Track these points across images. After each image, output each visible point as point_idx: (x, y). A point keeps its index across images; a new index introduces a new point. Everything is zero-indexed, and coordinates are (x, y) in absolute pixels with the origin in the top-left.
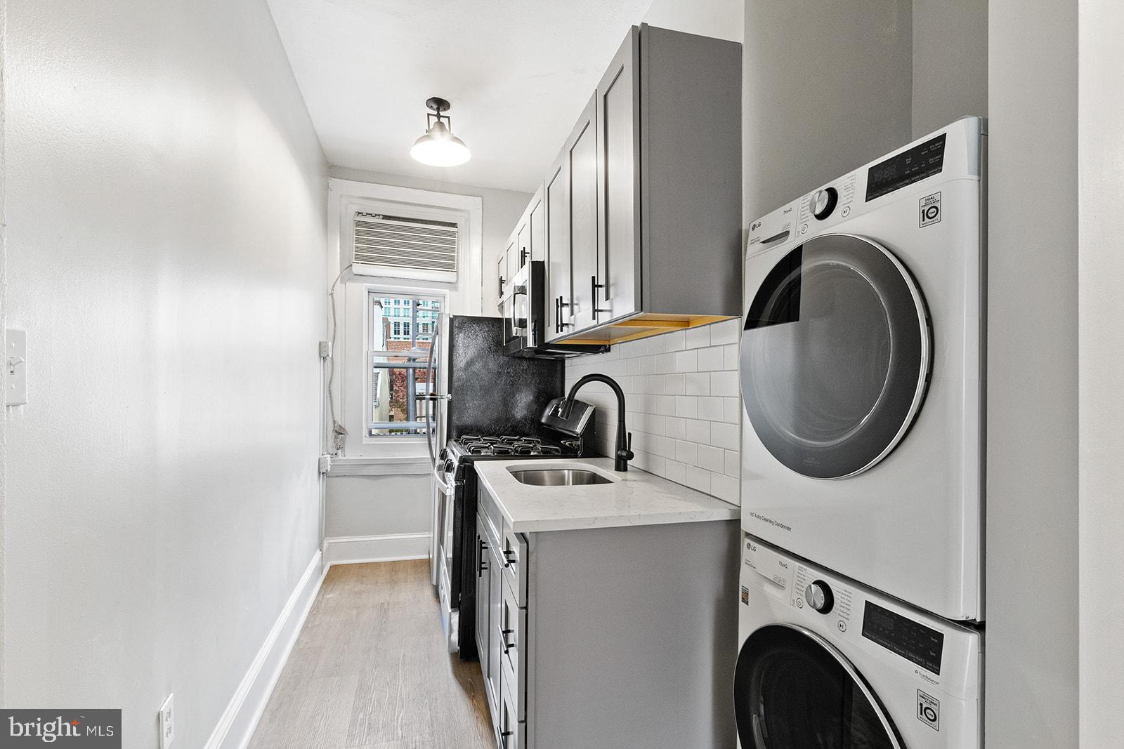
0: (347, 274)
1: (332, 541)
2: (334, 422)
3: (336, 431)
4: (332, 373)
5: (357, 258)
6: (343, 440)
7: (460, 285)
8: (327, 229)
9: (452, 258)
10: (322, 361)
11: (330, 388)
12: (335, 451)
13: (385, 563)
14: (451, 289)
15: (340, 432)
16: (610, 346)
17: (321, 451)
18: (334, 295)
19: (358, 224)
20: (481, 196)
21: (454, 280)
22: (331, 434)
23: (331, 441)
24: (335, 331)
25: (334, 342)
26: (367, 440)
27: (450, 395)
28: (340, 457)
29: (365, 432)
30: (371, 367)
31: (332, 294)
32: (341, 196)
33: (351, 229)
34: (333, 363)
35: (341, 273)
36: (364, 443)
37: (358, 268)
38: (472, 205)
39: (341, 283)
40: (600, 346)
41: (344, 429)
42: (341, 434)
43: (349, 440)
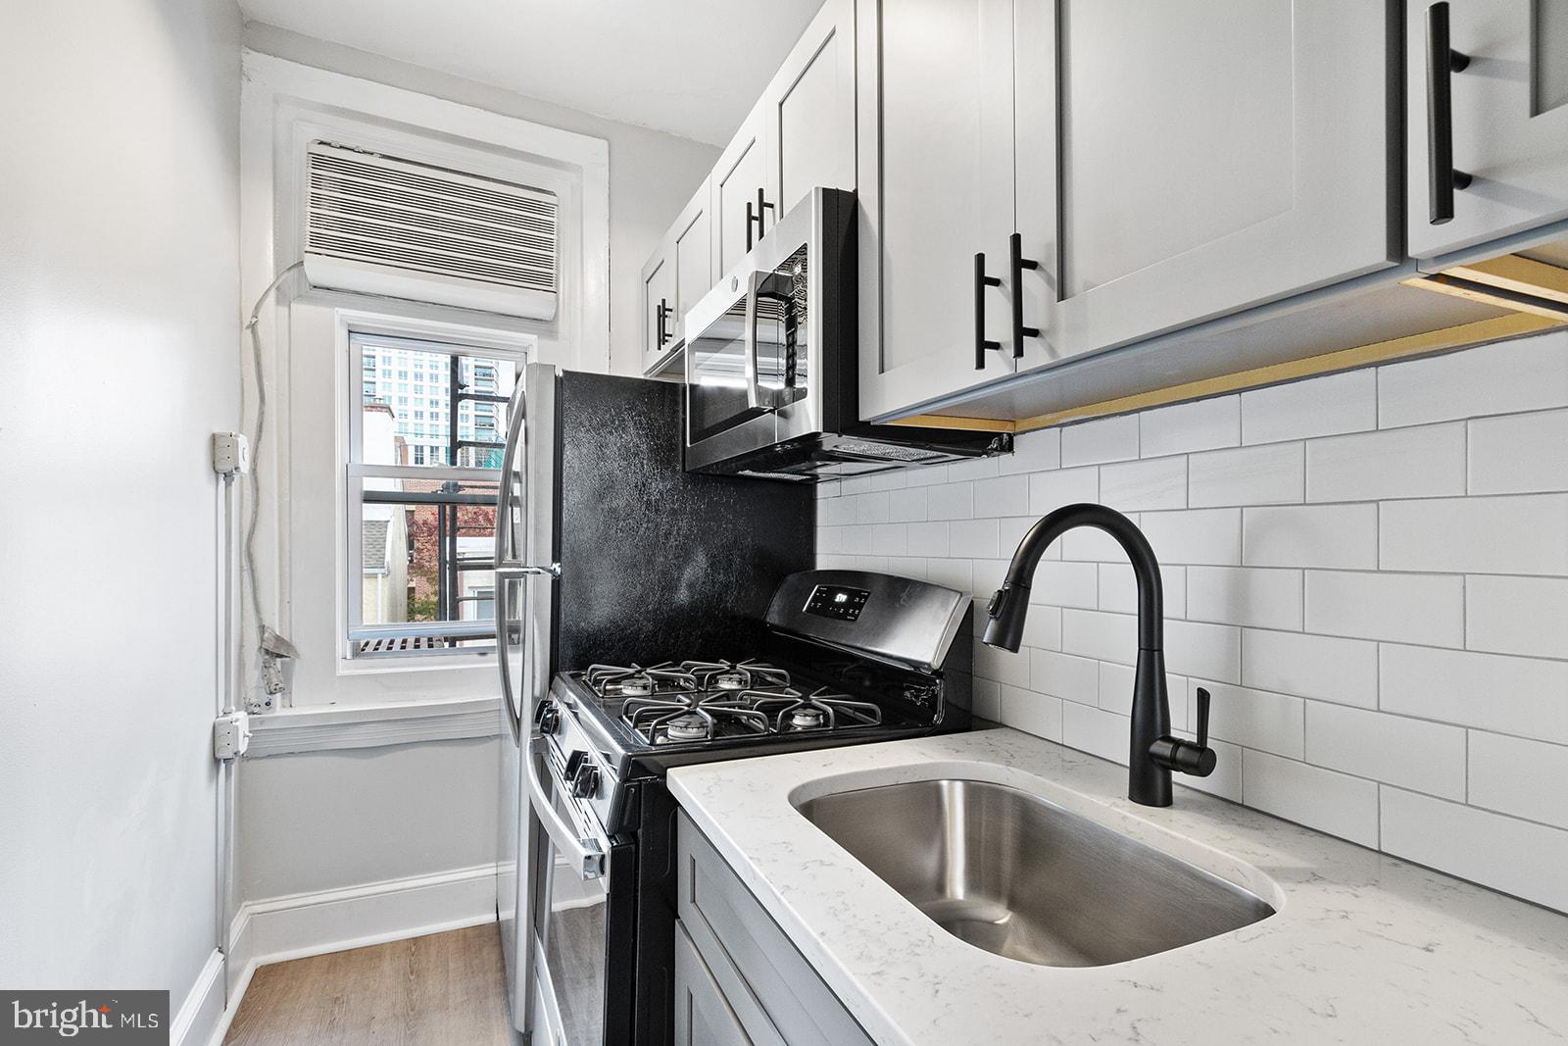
0: (292, 284)
1: (259, 908)
2: (262, 628)
3: (267, 652)
4: (256, 513)
5: (317, 240)
6: (287, 673)
7: (562, 326)
8: (239, 174)
9: (548, 261)
10: (222, 483)
11: (249, 547)
12: (266, 698)
13: (395, 944)
14: (541, 335)
15: (276, 651)
16: (1011, 437)
17: (221, 706)
18: (260, 329)
19: (318, 161)
20: (607, 140)
21: (546, 313)
22: (253, 657)
23: (253, 675)
24: (262, 414)
25: (259, 438)
26: (347, 667)
27: (556, 566)
28: (280, 710)
29: (343, 647)
30: (355, 498)
31: (253, 327)
32: (276, 101)
33: (301, 172)
34: (257, 490)
35: (278, 278)
36: (341, 672)
37: (322, 268)
38: (588, 153)
39: (278, 302)
40: (988, 437)
41: (289, 645)
42: (282, 656)
43: (302, 672)
